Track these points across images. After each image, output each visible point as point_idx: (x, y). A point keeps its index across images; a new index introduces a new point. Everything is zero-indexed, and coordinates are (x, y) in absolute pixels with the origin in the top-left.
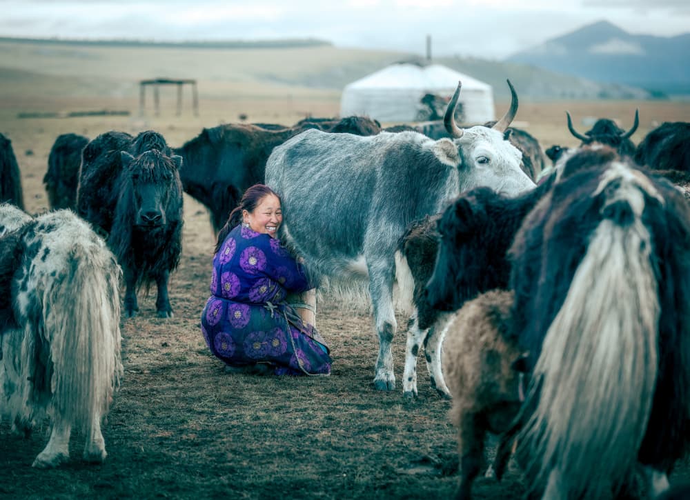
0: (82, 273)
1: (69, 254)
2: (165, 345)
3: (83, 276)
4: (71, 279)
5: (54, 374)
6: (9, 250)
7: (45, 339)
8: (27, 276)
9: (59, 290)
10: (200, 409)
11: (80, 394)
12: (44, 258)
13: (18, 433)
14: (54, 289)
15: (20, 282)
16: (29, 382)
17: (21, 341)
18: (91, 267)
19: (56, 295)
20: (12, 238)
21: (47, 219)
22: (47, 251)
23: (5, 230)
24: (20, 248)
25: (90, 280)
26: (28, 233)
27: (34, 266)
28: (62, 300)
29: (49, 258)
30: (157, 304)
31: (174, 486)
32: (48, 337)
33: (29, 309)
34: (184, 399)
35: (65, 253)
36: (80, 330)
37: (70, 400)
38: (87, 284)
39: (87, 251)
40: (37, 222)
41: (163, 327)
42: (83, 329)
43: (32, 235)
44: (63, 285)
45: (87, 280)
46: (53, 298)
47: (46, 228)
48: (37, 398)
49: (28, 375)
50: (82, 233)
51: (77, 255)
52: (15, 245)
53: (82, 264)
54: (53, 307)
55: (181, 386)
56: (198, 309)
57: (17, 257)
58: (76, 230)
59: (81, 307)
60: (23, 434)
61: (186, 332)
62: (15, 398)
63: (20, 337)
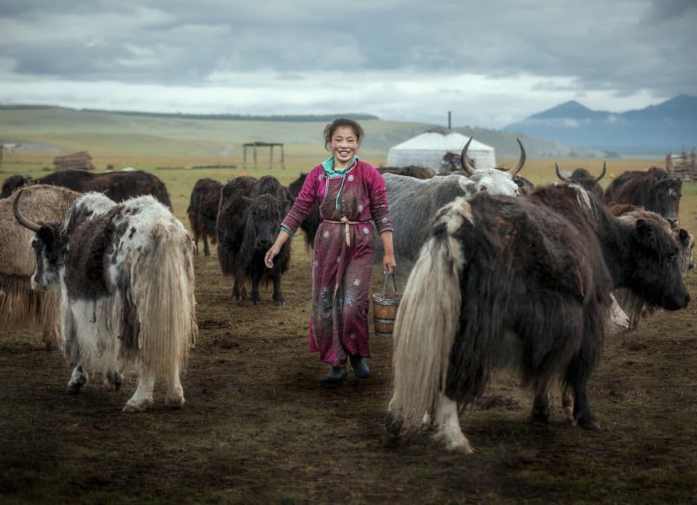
0: (164, 248)
1: (152, 232)
2: (282, 324)
3: (164, 251)
4: (154, 253)
5: (141, 333)
6: (100, 230)
7: (132, 304)
8: (117, 251)
9: (144, 263)
10: (310, 366)
11: (163, 349)
12: (131, 236)
13: (109, 386)
14: (140, 262)
15: (111, 256)
16: (119, 340)
17: (111, 307)
18: (170, 243)
19: (141, 267)
20: (102, 220)
21: (133, 204)
22: (133, 230)
23: (93, 215)
24: (110, 228)
25: (170, 254)
26: (116, 216)
27: (122, 243)
28: (147, 271)
29: (135, 236)
30: (273, 297)
31: (298, 415)
32: (135, 302)
33: (119, 279)
34: (299, 360)
35: (149, 232)
36: (162, 295)
37: (155, 353)
38: (168, 257)
39: (167, 229)
40: (124, 207)
41: (278, 312)
42: (165, 294)
43: (120, 218)
44: (147, 258)
45: (168, 254)
46: (139, 269)
47: (132, 211)
48: (126, 354)
49: (118, 334)
50: (163, 214)
51: (159, 233)
52: (105, 226)
53: (164, 240)
54: (139, 277)
55: (295, 350)
56: (302, 300)
57: (107, 236)
58: (157, 213)
59: (164, 276)
60: (114, 387)
61: (294, 315)
62: (107, 355)
63: (111, 302)
